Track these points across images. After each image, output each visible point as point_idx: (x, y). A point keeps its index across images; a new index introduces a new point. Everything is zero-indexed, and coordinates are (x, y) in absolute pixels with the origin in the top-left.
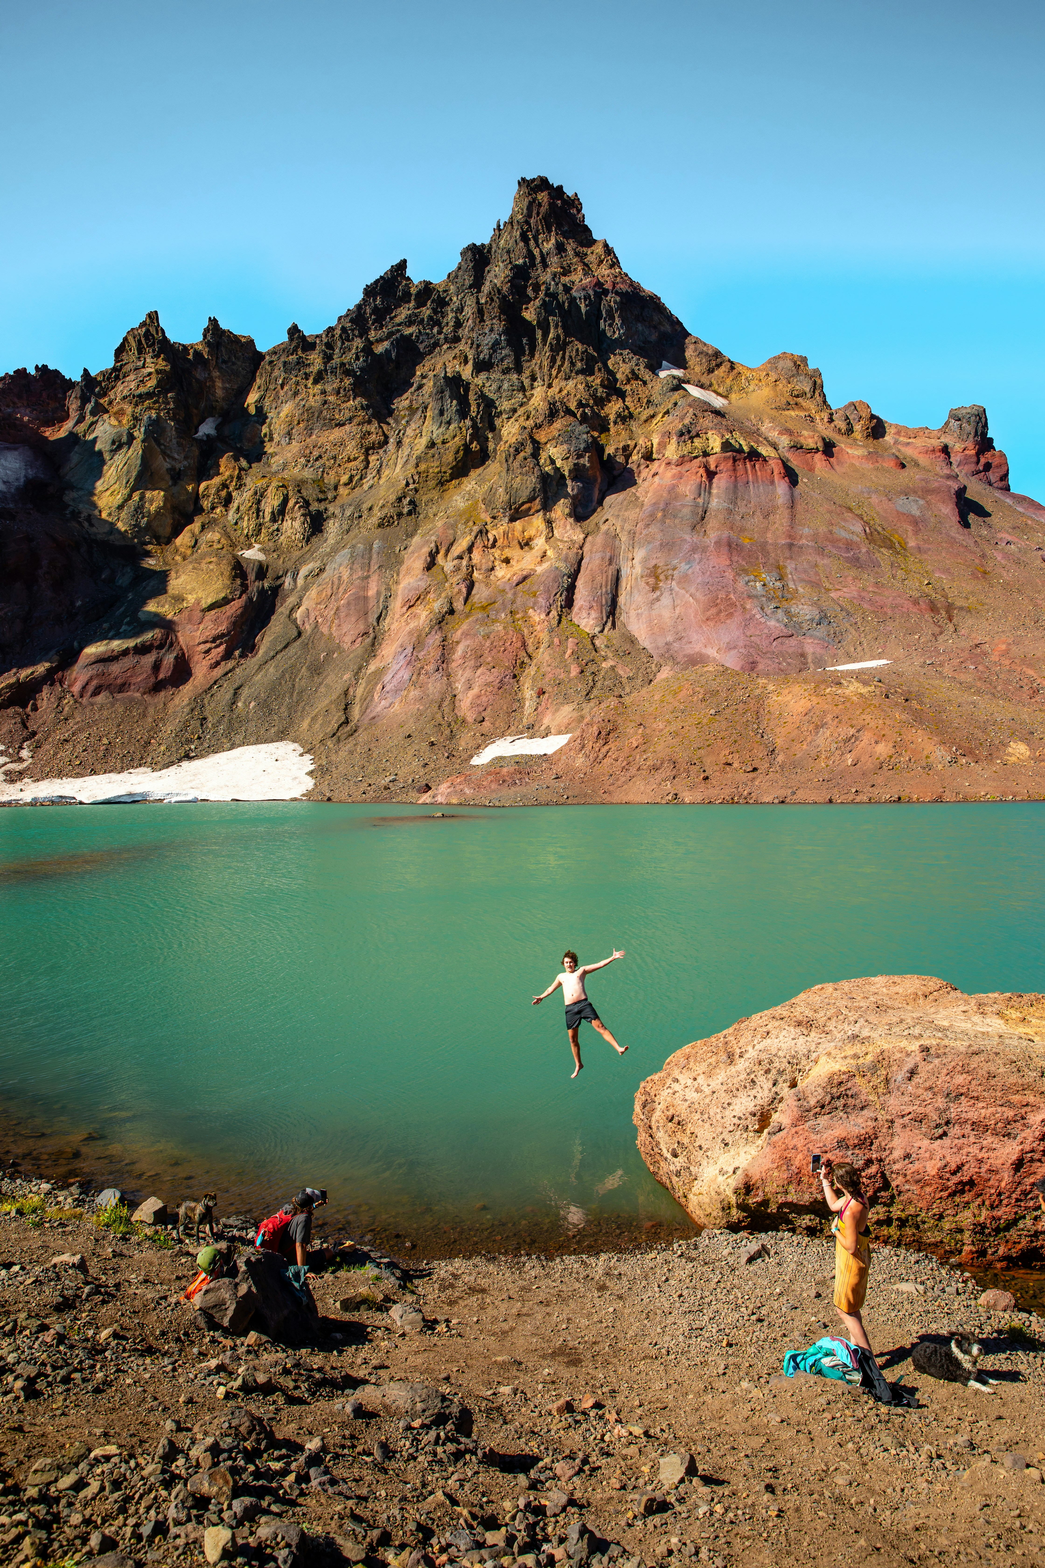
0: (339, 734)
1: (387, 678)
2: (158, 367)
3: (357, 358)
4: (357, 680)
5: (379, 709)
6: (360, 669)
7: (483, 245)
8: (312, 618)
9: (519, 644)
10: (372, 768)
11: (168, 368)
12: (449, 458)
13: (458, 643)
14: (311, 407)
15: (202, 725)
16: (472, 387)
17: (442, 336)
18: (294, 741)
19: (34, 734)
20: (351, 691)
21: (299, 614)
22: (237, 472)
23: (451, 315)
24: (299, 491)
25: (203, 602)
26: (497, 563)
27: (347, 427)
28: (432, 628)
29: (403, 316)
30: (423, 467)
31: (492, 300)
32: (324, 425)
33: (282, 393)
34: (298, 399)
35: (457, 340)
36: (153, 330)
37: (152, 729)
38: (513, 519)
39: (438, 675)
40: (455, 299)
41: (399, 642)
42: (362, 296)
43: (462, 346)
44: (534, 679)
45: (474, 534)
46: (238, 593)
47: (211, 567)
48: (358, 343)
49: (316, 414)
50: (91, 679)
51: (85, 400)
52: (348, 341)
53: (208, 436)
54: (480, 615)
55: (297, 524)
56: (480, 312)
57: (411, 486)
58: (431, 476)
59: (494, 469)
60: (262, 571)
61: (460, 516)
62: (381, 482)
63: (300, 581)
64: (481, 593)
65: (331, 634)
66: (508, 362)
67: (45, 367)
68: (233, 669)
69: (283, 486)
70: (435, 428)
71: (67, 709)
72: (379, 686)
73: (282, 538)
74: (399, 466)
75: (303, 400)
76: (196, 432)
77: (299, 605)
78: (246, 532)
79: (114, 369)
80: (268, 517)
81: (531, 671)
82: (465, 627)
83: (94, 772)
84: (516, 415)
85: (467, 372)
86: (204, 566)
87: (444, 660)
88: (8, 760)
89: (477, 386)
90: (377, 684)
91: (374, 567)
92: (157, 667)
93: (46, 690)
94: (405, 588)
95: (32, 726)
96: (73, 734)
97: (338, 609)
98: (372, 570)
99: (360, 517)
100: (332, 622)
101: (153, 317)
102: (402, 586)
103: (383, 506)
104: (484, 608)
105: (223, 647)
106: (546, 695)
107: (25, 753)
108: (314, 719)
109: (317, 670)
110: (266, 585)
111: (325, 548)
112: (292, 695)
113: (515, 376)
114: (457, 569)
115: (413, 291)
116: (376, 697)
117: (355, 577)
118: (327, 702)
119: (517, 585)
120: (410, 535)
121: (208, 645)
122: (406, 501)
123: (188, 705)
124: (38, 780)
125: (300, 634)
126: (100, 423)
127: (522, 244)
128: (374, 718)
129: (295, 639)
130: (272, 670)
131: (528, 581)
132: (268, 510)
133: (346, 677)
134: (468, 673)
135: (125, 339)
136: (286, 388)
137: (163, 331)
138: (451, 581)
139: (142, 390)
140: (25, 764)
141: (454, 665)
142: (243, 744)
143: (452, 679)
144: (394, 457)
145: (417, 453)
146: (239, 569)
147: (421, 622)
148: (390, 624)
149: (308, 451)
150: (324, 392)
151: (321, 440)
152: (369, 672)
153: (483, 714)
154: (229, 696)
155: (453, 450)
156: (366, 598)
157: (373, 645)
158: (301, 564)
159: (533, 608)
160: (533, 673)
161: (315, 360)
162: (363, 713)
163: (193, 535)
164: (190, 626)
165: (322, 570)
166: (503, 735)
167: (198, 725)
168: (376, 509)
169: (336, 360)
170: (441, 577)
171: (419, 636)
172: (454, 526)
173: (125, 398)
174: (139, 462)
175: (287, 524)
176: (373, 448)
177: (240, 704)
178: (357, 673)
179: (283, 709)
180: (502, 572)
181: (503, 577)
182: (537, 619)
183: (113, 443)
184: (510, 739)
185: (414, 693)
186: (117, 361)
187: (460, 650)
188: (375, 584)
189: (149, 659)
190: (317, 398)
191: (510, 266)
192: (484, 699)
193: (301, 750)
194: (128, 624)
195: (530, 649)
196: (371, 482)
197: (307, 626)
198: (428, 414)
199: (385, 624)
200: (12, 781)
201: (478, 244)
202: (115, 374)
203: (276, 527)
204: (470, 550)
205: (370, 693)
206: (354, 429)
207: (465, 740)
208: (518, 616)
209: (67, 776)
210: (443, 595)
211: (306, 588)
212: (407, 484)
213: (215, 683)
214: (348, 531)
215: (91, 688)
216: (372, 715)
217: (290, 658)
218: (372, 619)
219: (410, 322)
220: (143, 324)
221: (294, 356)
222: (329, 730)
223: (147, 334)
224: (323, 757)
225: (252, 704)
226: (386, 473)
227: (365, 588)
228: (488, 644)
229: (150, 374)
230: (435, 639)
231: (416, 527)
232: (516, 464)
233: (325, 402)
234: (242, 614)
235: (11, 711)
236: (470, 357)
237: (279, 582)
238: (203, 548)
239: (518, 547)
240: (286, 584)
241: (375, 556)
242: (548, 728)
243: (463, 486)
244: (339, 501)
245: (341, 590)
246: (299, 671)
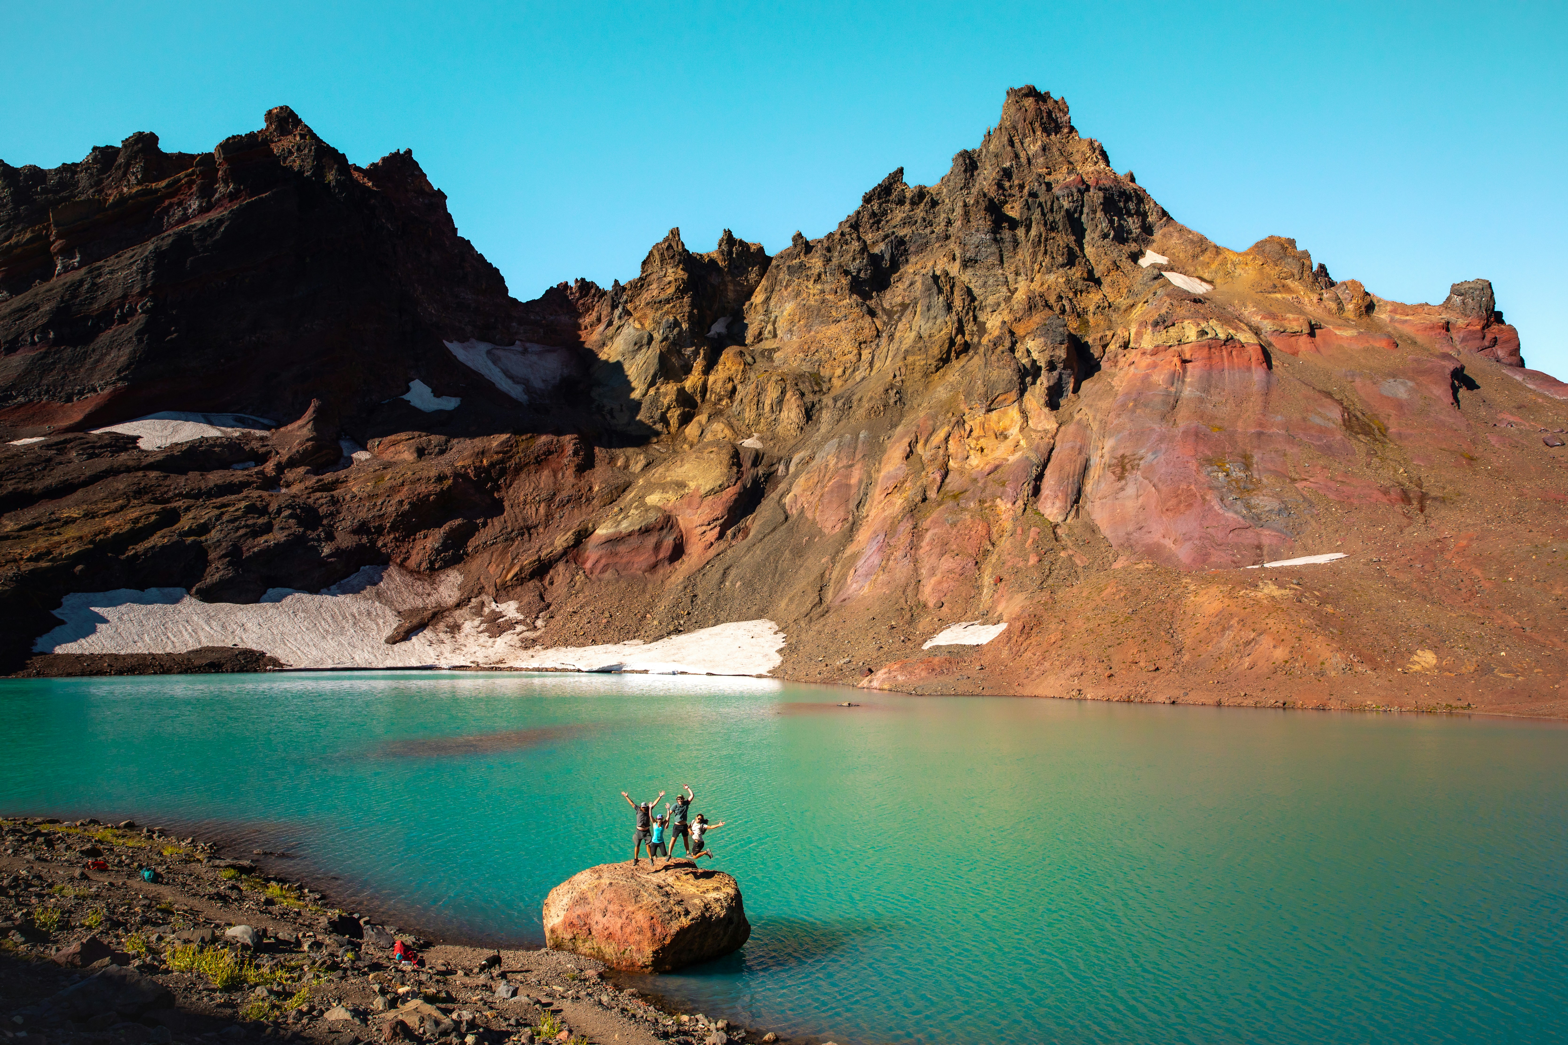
0: (811, 614)
1: (860, 563)
2: (677, 276)
3: (854, 259)
4: (834, 563)
5: (850, 592)
6: (837, 553)
7: (974, 151)
8: (799, 505)
9: (984, 532)
10: (834, 648)
11: (686, 277)
12: (935, 351)
13: (927, 530)
14: (811, 306)
15: (692, 602)
16: (958, 284)
17: (934, 235)
18: (771, 620)
19: (549, 606)
20: (827, 573)
21: (787, 500)
22: (742, 367)
23: (943, 216)
24: (796, 385)
25: (702, 488)
26: (972, 452)
27: (843, 324)
28: (904, 516)
29: (898, 219)
30: (910, 359)
31: (978, 202)
32: (822, 322)
33: (785, 293)
34: (799, 299)
35: (947, 237)
36: (674, 244)
37: (649, 604)
38: (989, 410)
39: (906, 561)
40: (947, 201)
41: (872, 529)
42: (861, 203)
43: (952, 245)
44: (994, 567)
45: (952, 424)
46: (734, 480)
47: (712, 456)
48: (856, 245)
49: (815, 312)
50: (601, 557)
51: (614, 307)
52: (847, 244)
53: (719, 334)
54: (951, 503)
55: (793, 415)
56: (966, 214)
57: (898, 378)
58: (917, 368)
59: (975, 362)
60: (757, 458)
61: (942, 407)
62: (872, 374)
63: (792, 469)
64: (954, 482)
65: (815, 519)
66: (993, 260)
67: (583, 280)
68: (725, 550)
69: (782, 379)
70: (922, 323)
71: (578, 584)
72: (852, 571)
73: (779, 427)
74: (889, 359)
75: (803, 300)
76: (709, 331)
77: (788, 491)
78: (747, 422)
79: (641, 279)
80: (767, 408)
81: (993, 558)
82: (935, 515)
83: (594, 642)
84: (1001, 308)
85: (954, 269)
86: (706, 455)
87: (914, 546)
88: (525, 628)
89: (963, 282)
90: (850, 568)
91: (859, 456)
92: (657, 547)
93: (561, 567)
94: (885, 477)
95: (548, 600)
96: (581, 607)
97: (822, 495)
98: (856, 459)
99: (850, 407)
100: (816, 508)
101: (675, 233)
102: (882, 474)
103: (871, 398)
104: (955, 497)
105: (718, 529)
106: (1003, 583)
107: (539, 623)
108: (791, 600)
109: (799, 552)
110: (760, 472)
111: (817, 437)
112: (774, 576)
113: (1000, 271)
114: (934, 459)
115: (908, 195)
116: (849, 581)
117: (840, 465)
118: (804, 583)
119: (989, 474)
120: (894, 426)
121: (704, 528)
122: (892, 393)
123: (682, 583)
124: (547, 648)
125: (787, 518)
126: (626, 327)
127: (1009, 148)
128: (844, 600)
129: (782, 524)
130: (758, 552)
131: (1000, 470)
132: (768, 402)
133: (823, 561)
134: (933, 560)
135: (651, 253)
136: (790, 289)
137: (683, 245)
138: (927, 470)
139: (663, 296)
140: (538, 633)
141: (921, 551)
142: (726, 620)
143: (918, 565)
144: (886, 350)
145: (904, 347)
146: (736, 457)
147: (896, 508)
148: (869, 511)
149: (806, 347)
150: (823, 291)
151: (820, 336)
152: (845, 556)
153: (943, 600)
154: (718, 576)
155: (939, 343)
156: (848, 486)
157: (851, 530)
158: (794, 452)
159: (1000, 497)
160: (994, 561)
161: (816, 263)
162: (836, 594)
163: (700, 424)
164: (689, 511)
165: (812, 458)
166: (958, 621)
167: (689, 601)
168: (865, 400)
169: (835, 261)
170: (919, 466)
171: (893, 523)
172: (935, 417)
173: (648, 304)
174: (656, 360)
175: (784, 414)
176: (865, 342)
177: (727, 584)
178: (834, 557)
179: (765, 589)
180: (975, 460)
181: (977, 466)
182: (1003, 508)
183: (636, 344)
184: (964, 624)
185: (883, 577)
186: (643, 272)
187: (928, 536)
188: (858, 472)
189: (652, 540)
190: (816, 297)
191: (998, 169)
192: (945, 585)
193: (777, 628)
194: (636, 508)
195: (995, 537)
196: (863, 374)
197: (794, 512)
198: (918, 309)
199: (864, 511)
200: (526, 648)
201: (969, 149)
202: (640, 284)
203: (774, 417)
204: (947, 440)
205: (844, 576)
206: (850, 326)
207: (924, 624)
208: (986, 505)
209: (572, 645)
210: (918, 484)
211: (796, 475)
212: (895, 376)
213: (708, 563)
214: (838, 421)
215: (600, 566)
216: (843, 598)
217: (775, 542)
218: (852, 505)
219: (904, 223)
220: (666, 239)
221: (797, 261)
222: (804, 610)
223: (670, 247)
224: (795, 636)
225: (739, 584)
226: (877, 365)
227: (848, 476)
228: (954, 532)
229: (670, 283)
230: (907, 526)
231: (902, 416)
232: (994, 358)
233: (823, 301)
234: (736, 501)
235: (531, 584)
236: (958, 255)
237: (773, 469)
238: (709, 437)
239: (993, 437)
240: (780, 471)
241: (860, 445)
242: (1001, 615)
243: (947, 377)
244: (833, 393)
245: (827, 478)
246: (783, 553)
